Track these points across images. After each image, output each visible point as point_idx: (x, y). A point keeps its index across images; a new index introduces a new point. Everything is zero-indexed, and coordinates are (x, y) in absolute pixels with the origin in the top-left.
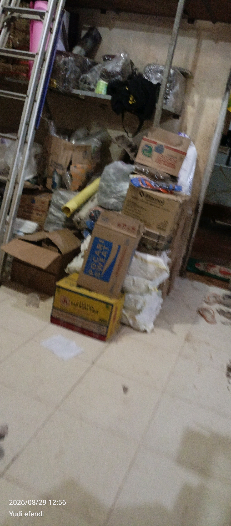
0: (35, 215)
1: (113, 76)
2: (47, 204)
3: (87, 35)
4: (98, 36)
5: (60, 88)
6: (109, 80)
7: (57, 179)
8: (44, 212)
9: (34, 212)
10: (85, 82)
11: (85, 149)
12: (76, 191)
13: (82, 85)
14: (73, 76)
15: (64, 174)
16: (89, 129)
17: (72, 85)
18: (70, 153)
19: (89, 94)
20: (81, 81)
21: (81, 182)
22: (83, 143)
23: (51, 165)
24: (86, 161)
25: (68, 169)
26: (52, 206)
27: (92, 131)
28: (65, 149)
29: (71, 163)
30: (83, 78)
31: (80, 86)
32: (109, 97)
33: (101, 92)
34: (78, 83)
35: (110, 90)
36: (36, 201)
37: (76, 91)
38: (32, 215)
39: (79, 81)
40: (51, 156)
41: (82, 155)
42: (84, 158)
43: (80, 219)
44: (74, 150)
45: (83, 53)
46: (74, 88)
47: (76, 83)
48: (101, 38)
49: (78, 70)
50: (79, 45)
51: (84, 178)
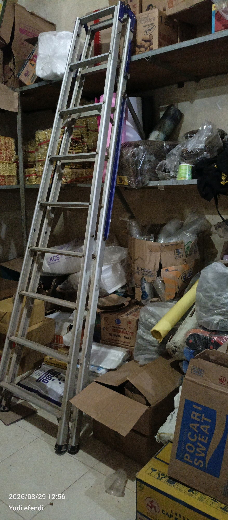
0: (122, 339)
1: (197, 154)
2: (134, 324)
3: (165, 116)
4: (177, 113)
5: (132, 184)
6: (193, 160)
7: (147, 288)
8: (132, 334)
9: (122, 335)
10: (165, 170)
11: (177, 247)
12: (171, 301)
13: (161, 174)
14: (147, 167)
15: (154, 281)
16: (182, 218)
17: (147, 177)
18: (158, 254)
19: (170, 183)
20: (159, 169)
21: (177, 287)
22: (173, 240)
23: (138, 273)
24: (180, 261)
25: (159, 274)
26: (141, 327)
27: (187, 221)
28: (151, 251)
29: (161, 267)
30: (161, 166)
31: (159, 176)
32: (195, 182)
33: (185, 177)
34: (155, 173)
35: (195, 173)
36: (121, 321)
37: (153, 183)
38: (119, 339)
39: (156, 171)
40: (136, 262)
41: (173, 255)
42: (176, 258)
43: (176, 347)
44: (161, 251)
45: (162, 136)
46: (150, 180)
47: (152, 174)
48: (182, 115)
49: (153, 158)
50: (156, 130)
51: (180, 282)
